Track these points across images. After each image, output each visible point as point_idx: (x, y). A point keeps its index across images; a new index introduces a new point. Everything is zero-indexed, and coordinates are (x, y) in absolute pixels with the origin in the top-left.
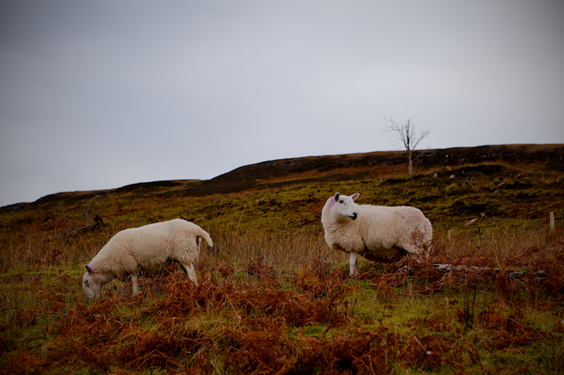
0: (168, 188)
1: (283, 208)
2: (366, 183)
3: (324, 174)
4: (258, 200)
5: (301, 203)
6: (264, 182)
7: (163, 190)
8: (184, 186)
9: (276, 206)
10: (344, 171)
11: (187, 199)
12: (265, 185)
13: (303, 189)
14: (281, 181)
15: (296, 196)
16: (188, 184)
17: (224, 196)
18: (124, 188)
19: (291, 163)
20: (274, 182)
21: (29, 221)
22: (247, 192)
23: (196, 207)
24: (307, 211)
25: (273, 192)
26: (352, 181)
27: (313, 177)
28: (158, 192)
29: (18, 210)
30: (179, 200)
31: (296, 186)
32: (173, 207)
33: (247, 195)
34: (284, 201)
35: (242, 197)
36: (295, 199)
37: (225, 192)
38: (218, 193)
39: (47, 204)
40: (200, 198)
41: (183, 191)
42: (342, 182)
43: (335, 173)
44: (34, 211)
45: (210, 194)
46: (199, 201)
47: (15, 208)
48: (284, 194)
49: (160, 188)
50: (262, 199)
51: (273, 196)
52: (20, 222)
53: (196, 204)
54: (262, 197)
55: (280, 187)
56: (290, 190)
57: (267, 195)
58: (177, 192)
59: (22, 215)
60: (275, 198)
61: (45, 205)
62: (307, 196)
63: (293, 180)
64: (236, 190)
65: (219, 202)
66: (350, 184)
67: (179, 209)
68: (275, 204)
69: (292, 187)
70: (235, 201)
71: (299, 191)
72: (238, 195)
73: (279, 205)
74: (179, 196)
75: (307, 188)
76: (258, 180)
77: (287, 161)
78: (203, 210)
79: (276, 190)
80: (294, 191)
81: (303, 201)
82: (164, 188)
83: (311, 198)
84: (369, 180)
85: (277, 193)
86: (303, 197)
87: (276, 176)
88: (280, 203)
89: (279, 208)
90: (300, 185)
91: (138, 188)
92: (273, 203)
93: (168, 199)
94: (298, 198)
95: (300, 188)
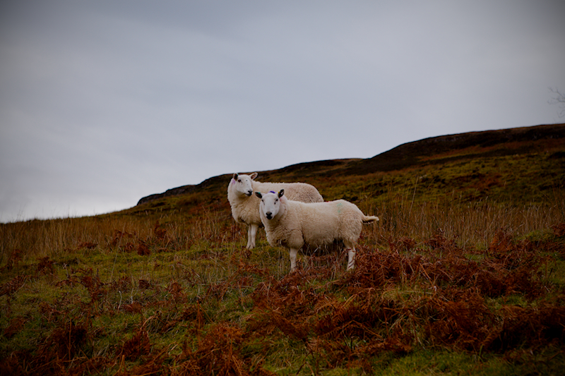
0: (329, 167)
1: (447, 185)
2: (533, 157)
3: (487, 150)
4: (421, 177)
5: (466, 179)
6: (426, 159)
7: (324, 169)
8: (345, 165)
9: (440, 183)
10: (507, 145)
11: (350, 177)
12: (427, 162)
13: (467, 165)
14: (443, 158)
15: (460, 172)
16: (349, 163)
17: (386, 174)
18: (286, 168)
19: (453, 139)
20: (436, 158)
21: (196, 202)
22: (409, 170)
23: (358, 186)
24: (472, 187)
25: (436, 169)
26: (517, 155)
27: (476, 153)
28: (320, 172)
29: (183, 192)
30: (341, 178)
31: (460, 162)
32: (336, 186)
33: (410, 172)
34: (448, 178)
35: (405, 174)
36: (459, 175)
37: (386, 170)
38: (381, 170)
39: (211, 186)
40: (363, 177)
41: (344, 170)
42: (507, 157)
43: (499, 148)
44: (199, 193)
45: (373, 173)
46: (361, 179)
47: (181, 190)
48: (447, 170)
49: (322, 167)
50: (425, 176)
51: (436, 173)
52: (187, 204)
53: (358, 182)
54: (425, 174)
55: (443, 163)
56: (453, 166)
57: (430, 172)
58: (338, 171)
59: (188, 197)
60: (439, 174)
61: (209, 187)
62: (471, 172)
63: (455, 155)
64: (399, 167)
65: (382, 180)
66: (516, 159)
67: (342, 188)
68: (439, 180)
69: (455, 163)
70: (398, 179)
71: (463, 167)
72: (401, 172)
73: (443, 181)
74: (340, 175)
75: (471, 164)
76: (419, 157)
77: (449, 137)
78: (366, 188)
79: (440, 166)
80: (457, 167)
81: (468, 177)
82: (325, 167)
83: (475, 174)
84: (535, 154)
85: (441, 169)
86: (467, 173)
87: (438, 152)
88: (444, 180)
89: (442, 185)
90: (464, 161)
91: (299, 168)
92: (437, 179)
93: (330, 178)
94: (462, 174)
95: (464, 164)
